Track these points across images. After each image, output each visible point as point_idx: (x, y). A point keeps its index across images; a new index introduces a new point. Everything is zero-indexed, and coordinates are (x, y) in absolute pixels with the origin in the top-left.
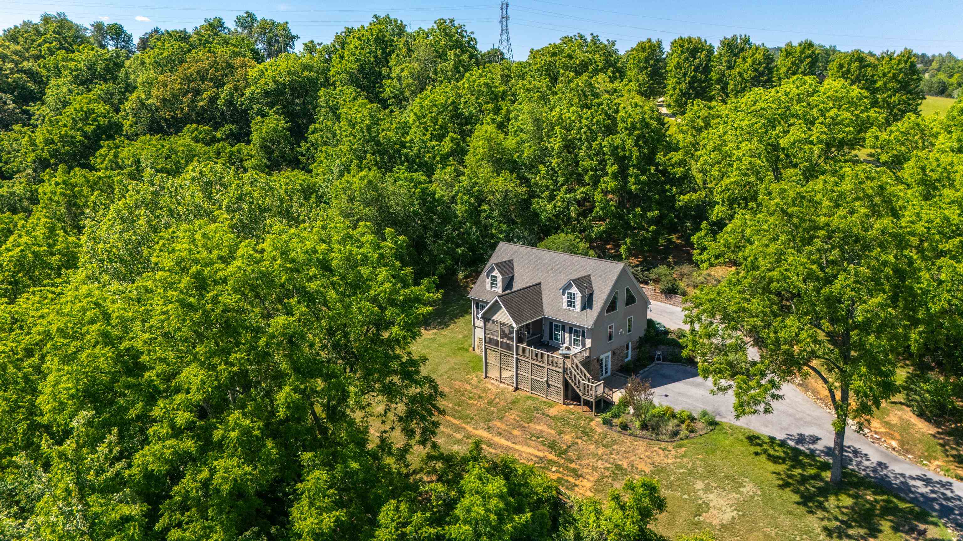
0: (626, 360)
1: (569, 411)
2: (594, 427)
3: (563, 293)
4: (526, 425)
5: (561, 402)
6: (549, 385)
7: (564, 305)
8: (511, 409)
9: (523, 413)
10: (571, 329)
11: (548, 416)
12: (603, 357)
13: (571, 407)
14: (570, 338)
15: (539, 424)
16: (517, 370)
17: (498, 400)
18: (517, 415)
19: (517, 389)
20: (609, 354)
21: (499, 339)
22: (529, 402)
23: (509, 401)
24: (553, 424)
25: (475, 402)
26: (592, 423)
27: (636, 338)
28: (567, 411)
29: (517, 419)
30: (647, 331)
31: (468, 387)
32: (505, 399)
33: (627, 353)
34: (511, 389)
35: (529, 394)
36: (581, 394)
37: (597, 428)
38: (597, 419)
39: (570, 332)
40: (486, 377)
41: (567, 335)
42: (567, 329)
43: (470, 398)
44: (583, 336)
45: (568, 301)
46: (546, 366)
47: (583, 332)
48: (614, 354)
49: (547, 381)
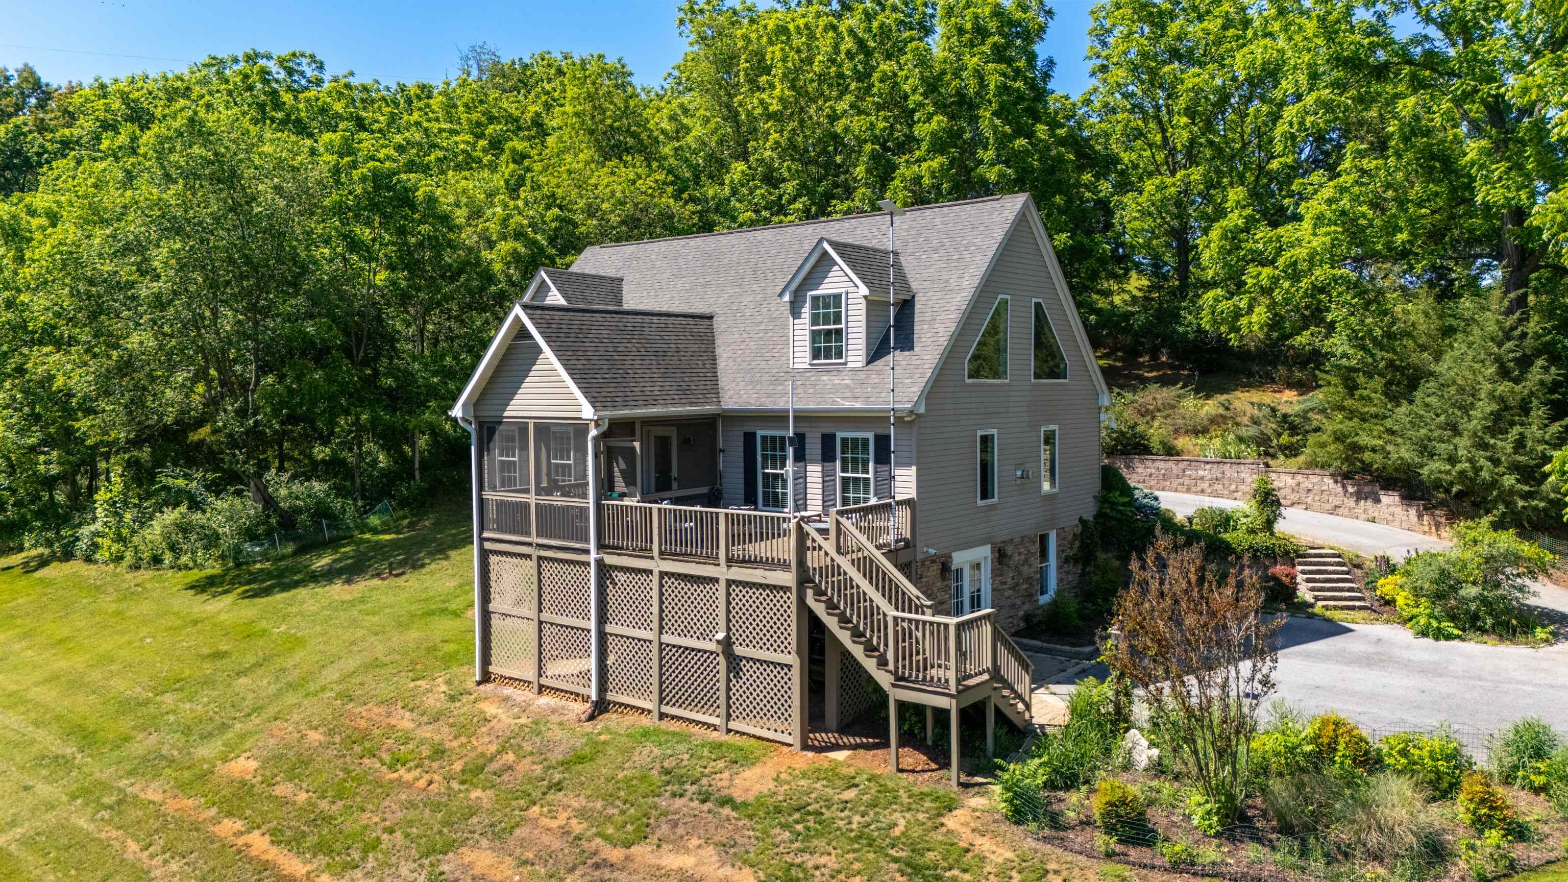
0: (1044, 600)
1: (832, 774)
2: (966, 837)
3: (795, 309)
4: (616, 855)
5: (794, 739)
6: (734, 664)
7: (802, 357)
8: (558, 787)
9: (610, 798)
10: (828, 441)
11: (727, 801)
12: (960, 559)
13: (841, 756)
14: (827, 479)
15: (679, 845)
16: (602, 619)
17: (510, 757)
18: (582, 814)
19: (601, 707)
20: (984, 553)
21: (532, 499)
22: (646, 753)
23: (557, 756)
24: (747, 836)
25: (408, 777)
26: (951, 822)
27: (1071, 523)
28: (817, 774)
29: (577, 827)
30: (1103, 500)
31: (404, 721)
32: (541, 753)
33: (1043, 572)
34: (581, 708)
35: (646, 722)
36: (884, 679)
37: (984, 844)
38: (977, 802)
39: (827, 457)
40: (486, 678)
41: (814, 472)
42: (814, 446)
43: (397, 762)
44: (883, 457)
45: (815, 335)
46: (722, 572)
47: (882, 442)
48: (1001, 556)
49: (727, 644)
